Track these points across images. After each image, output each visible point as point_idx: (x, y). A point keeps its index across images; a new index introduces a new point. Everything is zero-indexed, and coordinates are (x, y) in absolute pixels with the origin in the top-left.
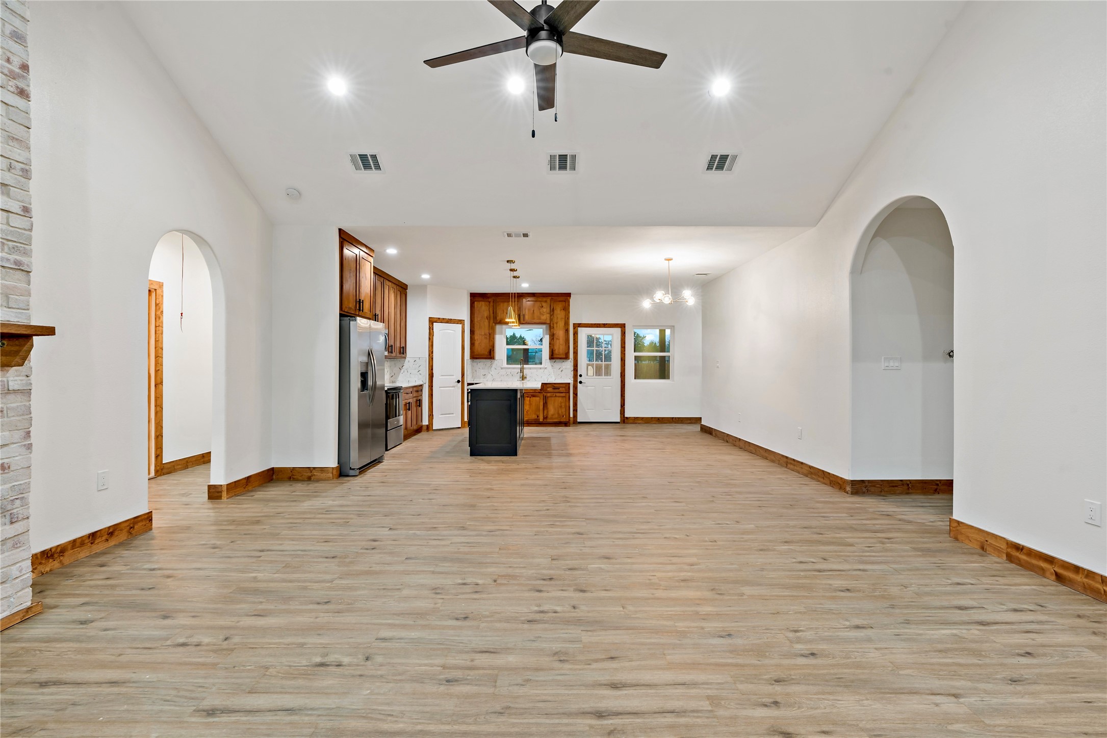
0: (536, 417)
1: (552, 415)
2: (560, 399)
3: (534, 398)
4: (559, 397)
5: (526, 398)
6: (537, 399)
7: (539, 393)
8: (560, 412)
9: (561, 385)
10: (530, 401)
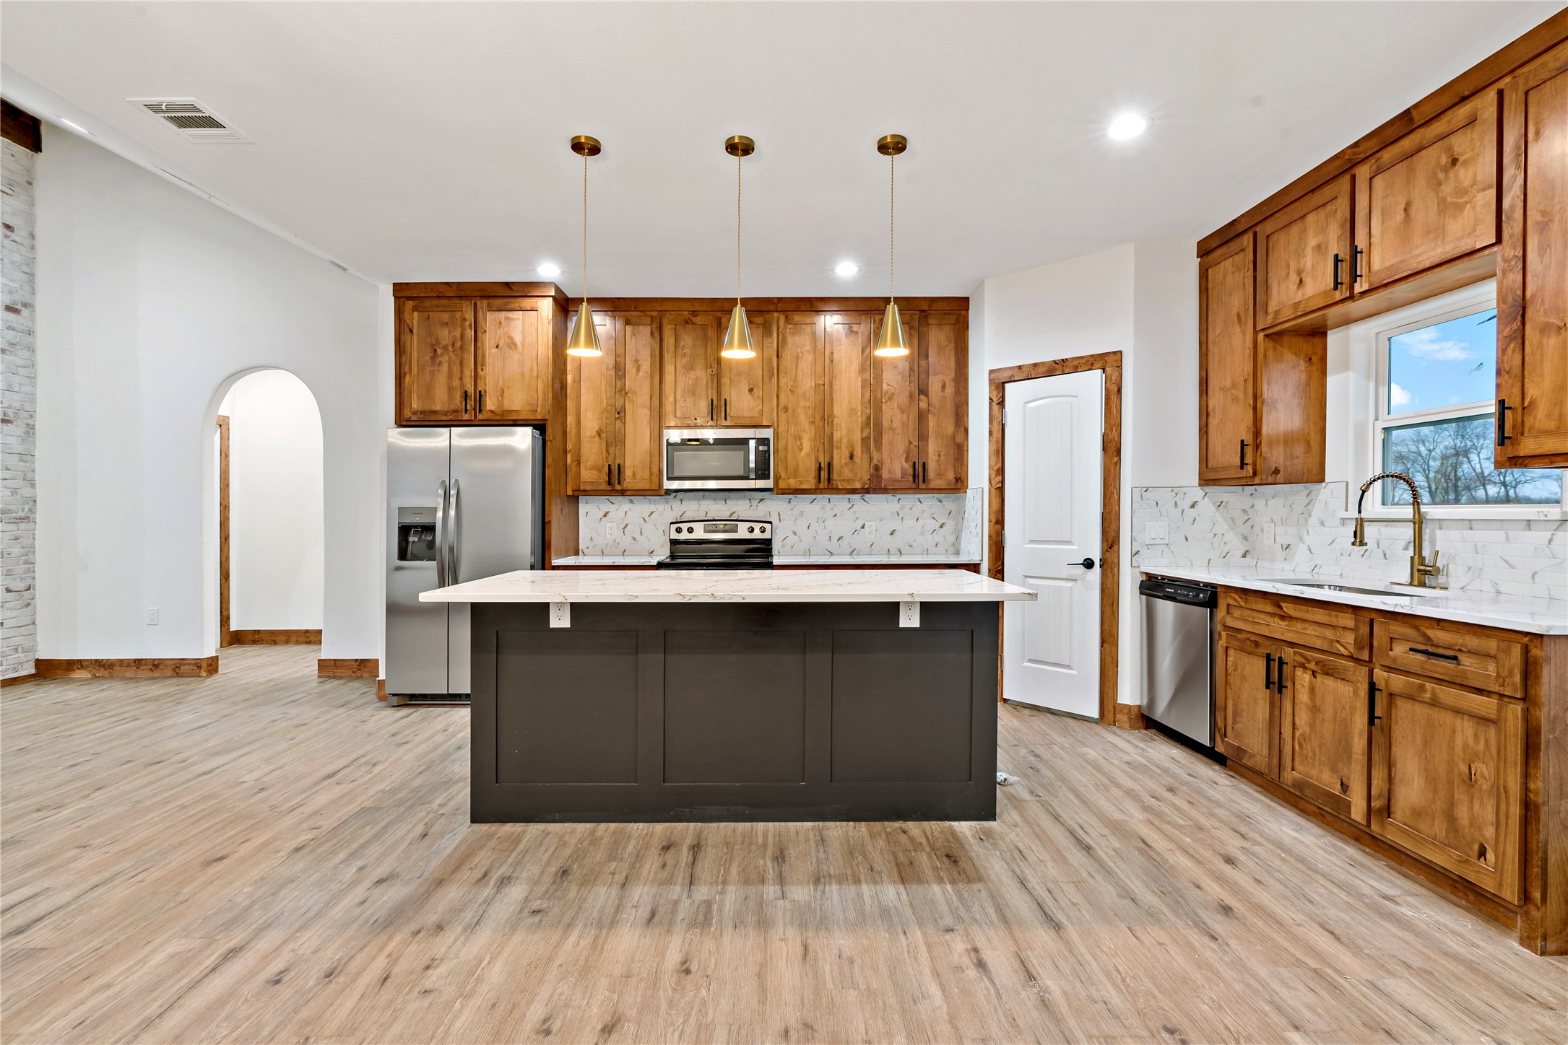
0: (1336, 790)
1: (1418, 813)
2: (1466, 731)
3: (1329, 681)
4: (1458, 712)
5: (1299, 672)
6: (1344, 689)
7: (1351, 657)
8: (1462, 813)
9: (1472, 641)
10: (1312, 690)
